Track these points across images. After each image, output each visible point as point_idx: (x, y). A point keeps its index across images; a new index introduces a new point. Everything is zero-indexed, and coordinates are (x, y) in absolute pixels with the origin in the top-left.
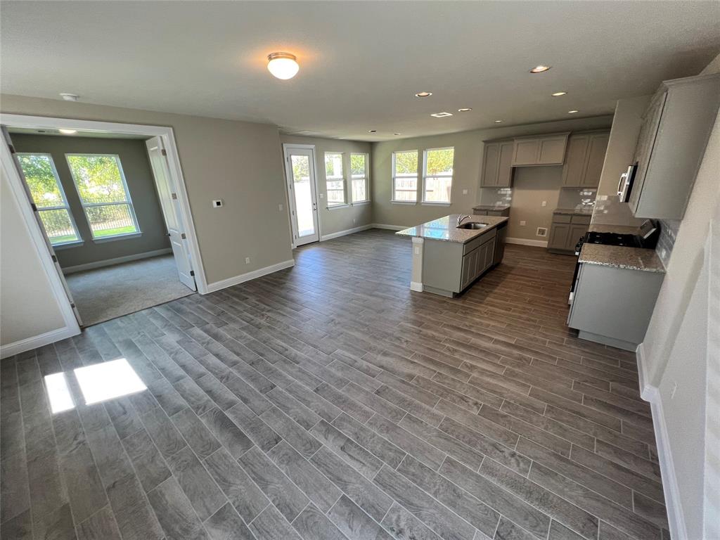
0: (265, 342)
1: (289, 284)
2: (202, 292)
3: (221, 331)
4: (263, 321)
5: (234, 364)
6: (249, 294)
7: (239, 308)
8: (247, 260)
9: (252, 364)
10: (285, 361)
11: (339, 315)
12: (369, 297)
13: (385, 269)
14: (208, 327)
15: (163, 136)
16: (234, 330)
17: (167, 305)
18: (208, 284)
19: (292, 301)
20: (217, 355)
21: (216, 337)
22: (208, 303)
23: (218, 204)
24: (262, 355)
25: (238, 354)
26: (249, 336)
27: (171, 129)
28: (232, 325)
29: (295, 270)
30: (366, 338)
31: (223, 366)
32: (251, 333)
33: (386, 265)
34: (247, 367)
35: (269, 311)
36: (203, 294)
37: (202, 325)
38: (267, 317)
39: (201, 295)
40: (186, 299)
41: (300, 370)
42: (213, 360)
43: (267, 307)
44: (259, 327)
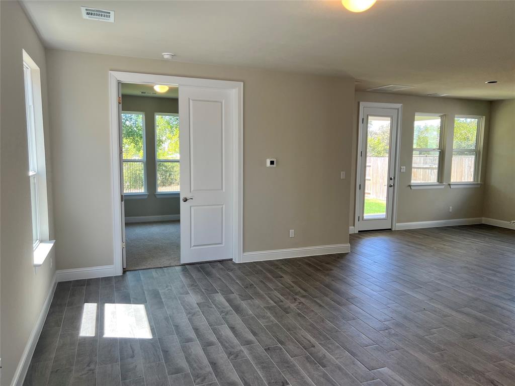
0: (289, 330)
1: (336, 271)
2: (235, 259)
3: (244, 304)
4: (293, 306)
5: (248, 343)
6: (286, 272)
7: (270, 285)
8: (292, 231)
9: (268, 349)
10: (307, 358)
11: (398, 325)
12: (454, 313)
13: (489, 280)
14: (232, 296)
16: (259, 307)
17: (198, 266)
18: (244, 252)
19: (337, 292)
20: (233, 329)
21: (237, 309)
22: (239, 273)
23: (272, 163)
24: (282, 343)
25: (255, 334)
26: (273, 318)
28: (257, 302)
29: (347, 257)
30: (435, 366)
31: (236, 341)
32: (276, 315)
33: (495, 275)
34: (260, 350)
35: (304, 297)
36: (237, 262)
37: (226, 293)
38: (300, 303)
39: (234, 264)
40: (219, 264)
41: (325, 376)
42: (227, 332)
43: (302, 291)
44: (286, 311)
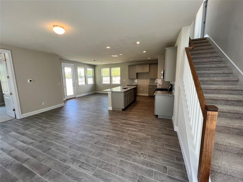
0: (48, 133)
1: (61, 112)
2: (18, 117)
3: (26, 132)
4: (48, 126)
5: (31, 143)
6: (43, 117)
7: (37, 122)
9: (41, 142)
10: (56, 139)
11: (82, 120)
12: (94, 113)
13: (99, 104)
14: (19, 131)
15: (5, 53)
16: (33, 130)
18: (22, 114)
19: (63, 117)
20: (23, 142)
21: (23, 134)
22: (21, 122)
23: (31, 81)
24: (46, 138)
25: (33, 139)
26: (40, 132)
27: (10, 51)
28: (32, 129)
29: (64, 107)
30: (92, 126)
31: (25, 145)
32: (42, 130)
34: (38, 143)
35: (51, 122)
36: (19, 118)
37: (16, 131)
38: (50, 124)
39: (18, 119)
40: (9, 122)
41: (63, 141)
42: (20, 144)
43: (50, 120)
44: (46, 128)
